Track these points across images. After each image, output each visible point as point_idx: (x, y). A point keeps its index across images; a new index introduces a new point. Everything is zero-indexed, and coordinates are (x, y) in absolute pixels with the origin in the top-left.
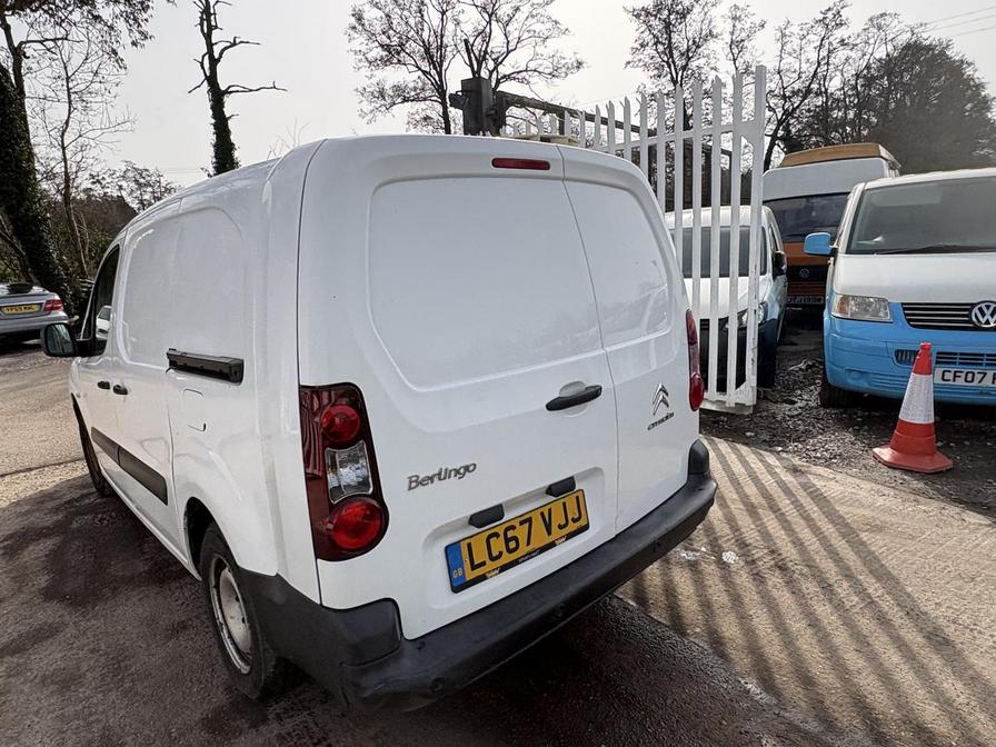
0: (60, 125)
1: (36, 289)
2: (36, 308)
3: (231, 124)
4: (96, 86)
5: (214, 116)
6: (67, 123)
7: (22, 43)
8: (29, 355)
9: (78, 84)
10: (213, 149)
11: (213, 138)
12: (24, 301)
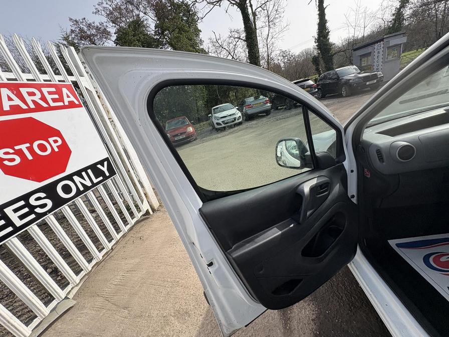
0: (266, 37)
1: (261, 97)
2: (262, 103)
3: (326, 11)
4: (277, 16)
5: (319, 10)
6: (268, 35)
7: (256, 10)
8: (261, 120)
9: (271, 18)
10: (317, 26)
11: (318, 21)
12: (258, 102)
